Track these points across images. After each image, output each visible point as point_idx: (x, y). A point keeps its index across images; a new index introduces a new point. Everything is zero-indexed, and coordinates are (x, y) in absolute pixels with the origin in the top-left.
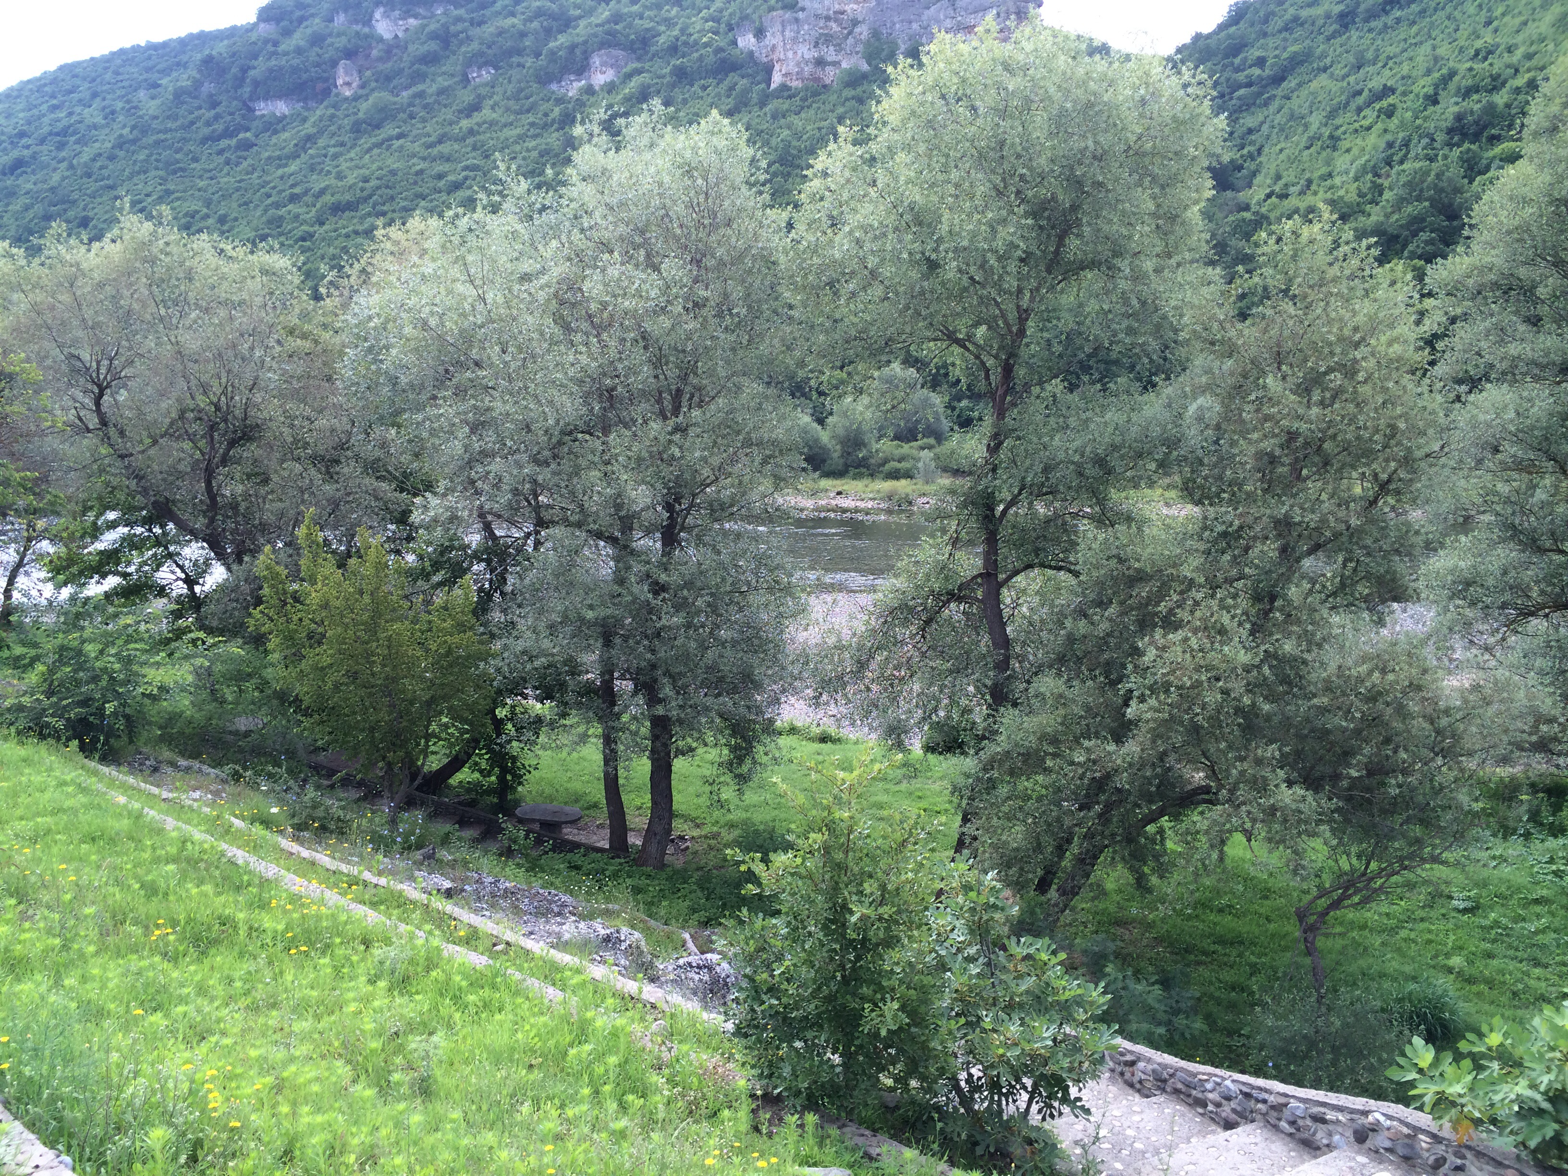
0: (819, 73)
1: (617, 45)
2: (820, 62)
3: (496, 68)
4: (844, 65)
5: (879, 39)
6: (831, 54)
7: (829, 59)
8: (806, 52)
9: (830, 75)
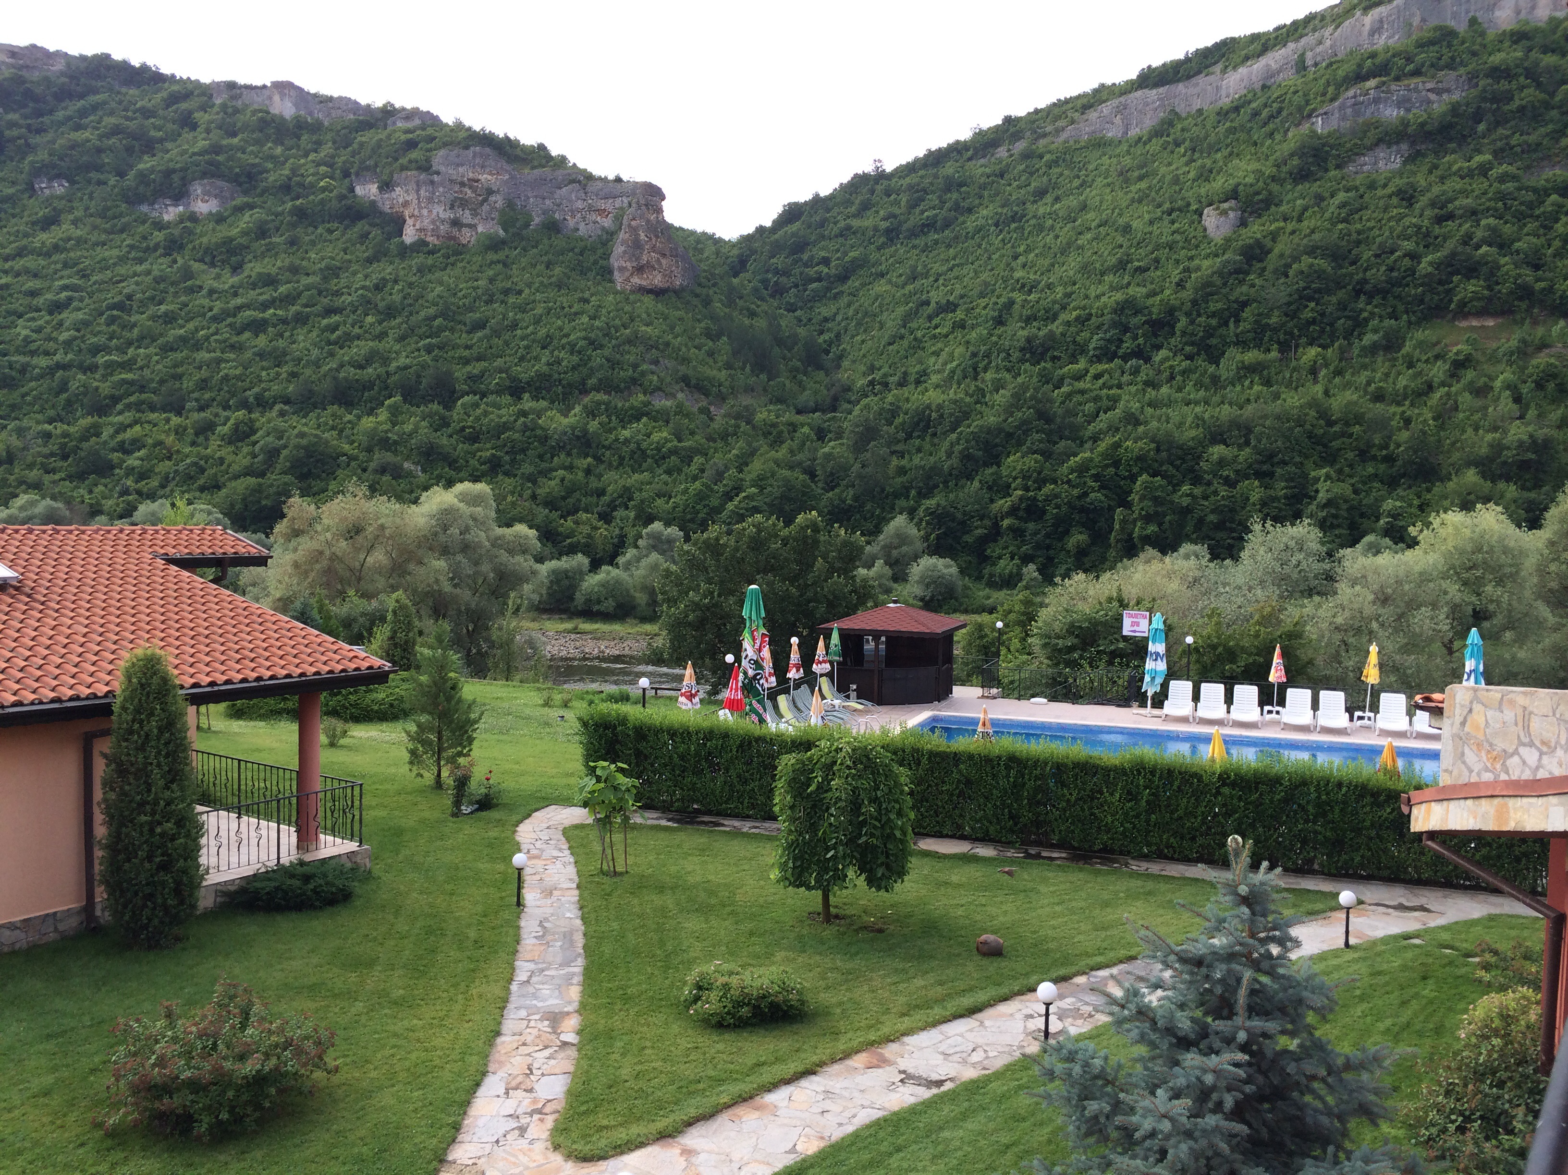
0: (455, 232)
1: (221, 176)
2: (456, 223)
3: (72, 182)
4: (480, 229)
5: (514, 210)
6: (467, 217)
7: (465, 221)
8: (441, 211)
9: (466, 236)
